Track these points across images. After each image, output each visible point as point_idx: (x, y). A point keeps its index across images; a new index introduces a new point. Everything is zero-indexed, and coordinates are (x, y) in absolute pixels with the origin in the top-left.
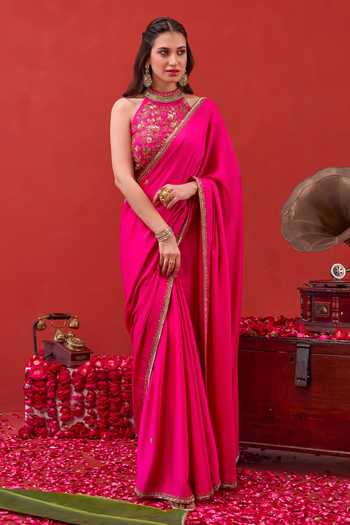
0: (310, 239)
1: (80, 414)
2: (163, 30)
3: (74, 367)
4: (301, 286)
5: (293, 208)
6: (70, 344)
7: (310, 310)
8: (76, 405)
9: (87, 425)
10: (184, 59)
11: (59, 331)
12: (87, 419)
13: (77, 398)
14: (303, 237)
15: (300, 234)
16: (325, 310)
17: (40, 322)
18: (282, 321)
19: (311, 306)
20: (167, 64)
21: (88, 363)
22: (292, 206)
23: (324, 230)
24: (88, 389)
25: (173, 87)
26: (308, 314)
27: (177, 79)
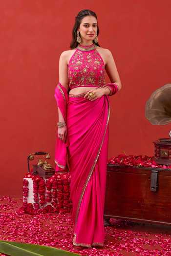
0: (159, 119)
1: (49, 201)
2: (86, 15)
3: (46, 178)
4: (154, 141)
5: (151, 103)
6: (45, 167)
7: (159, 154)
8: (47, 197)
9: (53, 206)
10: (96, 29)
11: (40, 161)
12: (52, 203)
13: (48, 193)
14: (156, 117)
15: (154, 116)
16: (166, 153)
17: (31, 156)
18: (146, 158)
19: (159, 151)
20: (88, 31)
21: (54, 176)
22: (151, 102)
23: (166, 114)
24: (54, 189)
25: (91, 43)
26: (158, 155)
27: (93, 38)
